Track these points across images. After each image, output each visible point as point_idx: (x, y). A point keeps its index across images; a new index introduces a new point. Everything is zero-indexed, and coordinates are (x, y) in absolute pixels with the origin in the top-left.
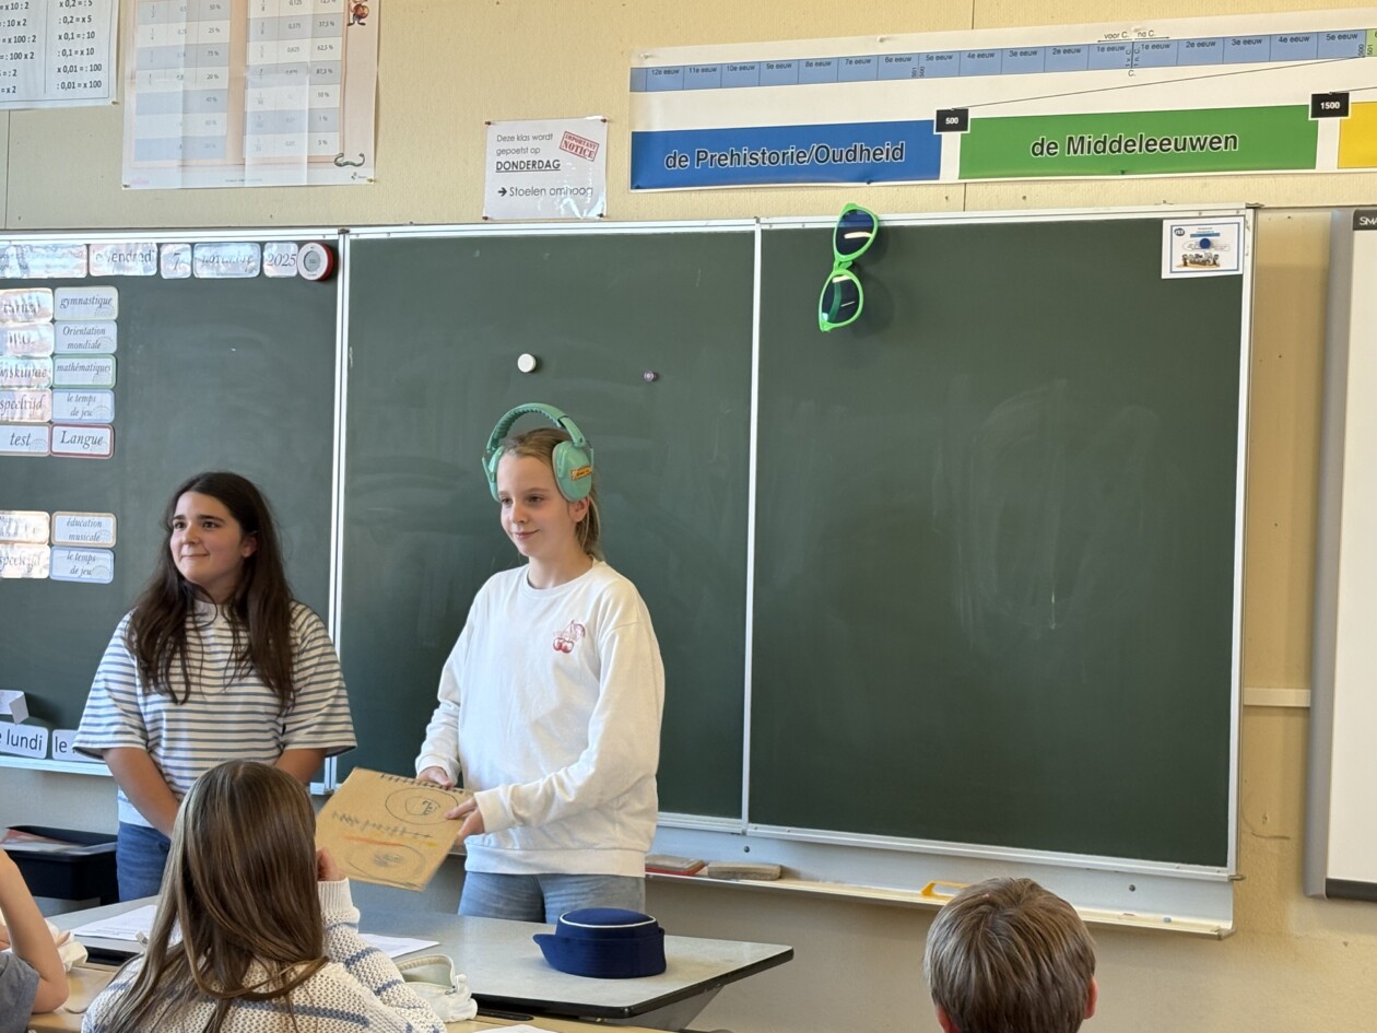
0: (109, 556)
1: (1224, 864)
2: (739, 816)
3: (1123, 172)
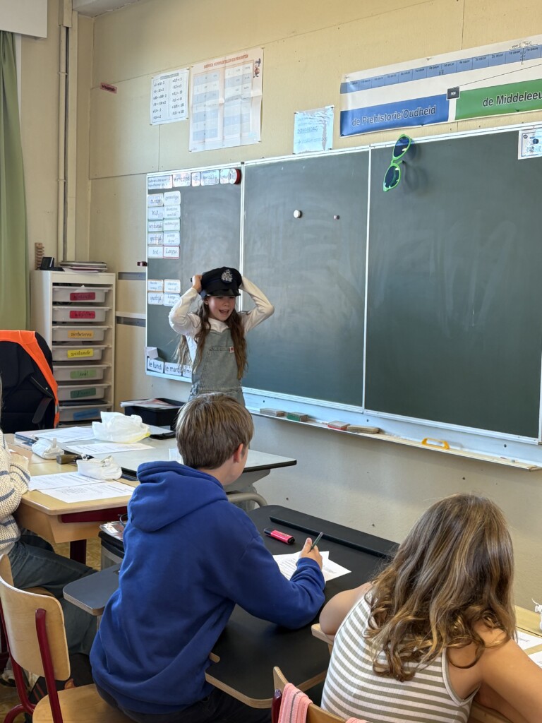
1: (537, 437)
3: (518, 111)
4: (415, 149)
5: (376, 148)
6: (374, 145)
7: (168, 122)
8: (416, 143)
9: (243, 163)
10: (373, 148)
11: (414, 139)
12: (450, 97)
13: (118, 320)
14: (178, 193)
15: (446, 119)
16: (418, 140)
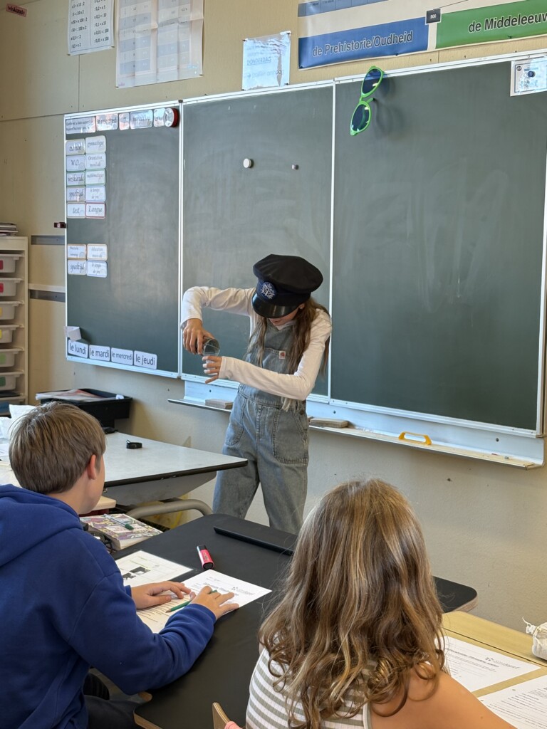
0: (105, 265)
1: (535, 429)
2: (327, 395)
3: (511, 38)
4: (389, 84)
5: (341, 82)
6: (340, 79)
7: (89, 51)
8: (389, 76)
9: (181, 101)
10: (337, 83)
11: (386, 72)
12: (430, 21)
13: (32, 294)
14: (102, 139)
15: (425, 48)
16: (392, 73)
